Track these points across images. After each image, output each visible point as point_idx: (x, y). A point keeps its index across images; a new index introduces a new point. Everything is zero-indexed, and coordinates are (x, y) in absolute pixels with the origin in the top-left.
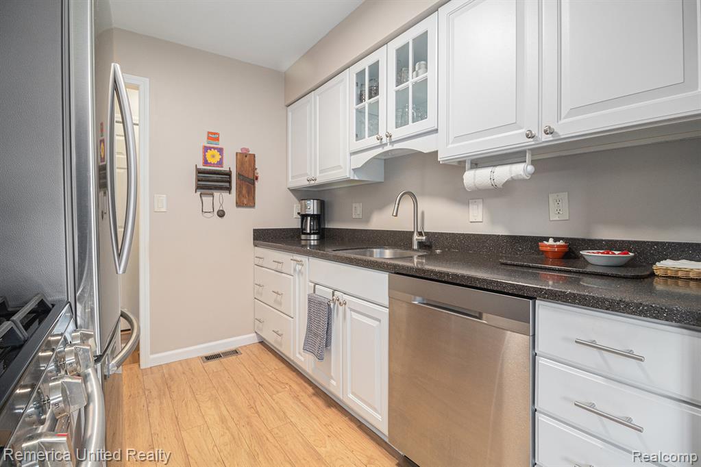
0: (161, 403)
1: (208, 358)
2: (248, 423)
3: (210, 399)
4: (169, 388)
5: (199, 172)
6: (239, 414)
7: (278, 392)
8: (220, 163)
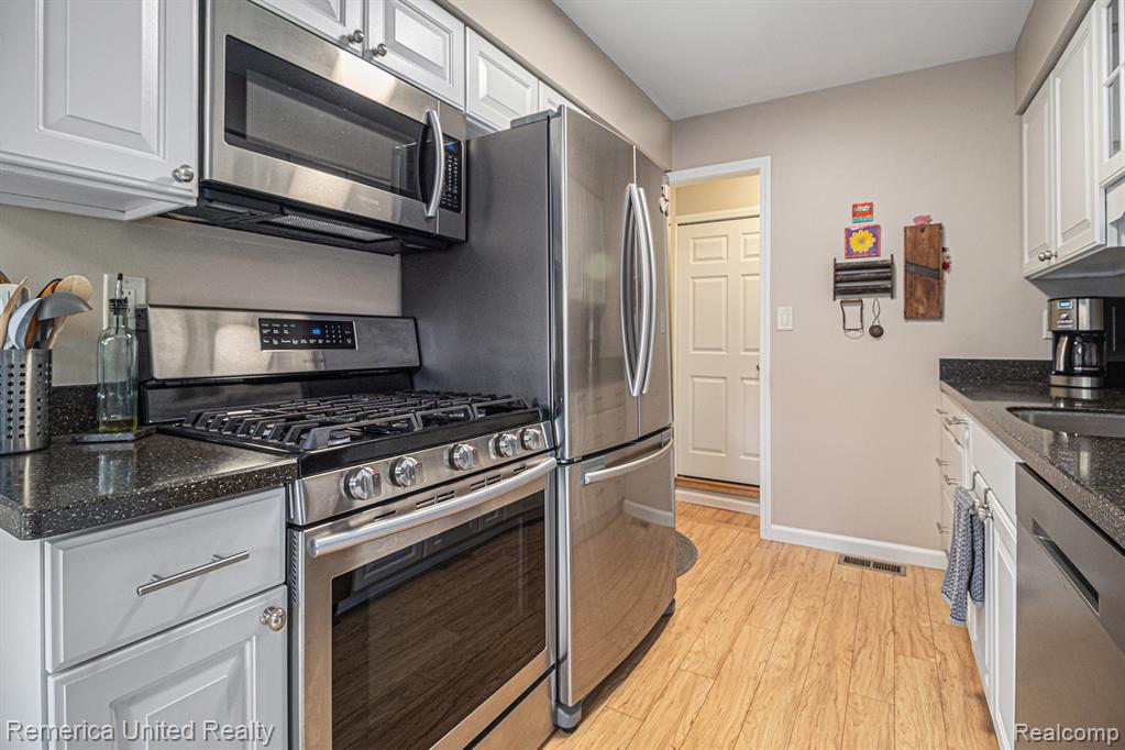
0: (750, 584)
1: (848, 560)
2: (828, 665)
3: (806, 609)
4: (772, 572)
5: (838, 268)
6: (826, 647)
7: (912, 656)
8: (876, 249)
